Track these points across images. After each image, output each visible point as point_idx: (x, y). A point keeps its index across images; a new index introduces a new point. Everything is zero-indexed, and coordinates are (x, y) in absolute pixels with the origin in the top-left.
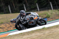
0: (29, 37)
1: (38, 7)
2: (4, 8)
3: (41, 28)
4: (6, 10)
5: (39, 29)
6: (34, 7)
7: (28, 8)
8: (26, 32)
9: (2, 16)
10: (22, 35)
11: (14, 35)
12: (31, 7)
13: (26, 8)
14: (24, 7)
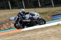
0: (43, 33)
1: (53, 3)
2: (18, 3)
3: (56, 24)
4: (19, 5)
5: (54, 25)
6: (49, 3)
7: (43, 4)
8: (40, 28)
9: (15, 11)
10: (36, 30)
11: (27, 30)
12: (45, 3)
13: (40, 4)
14: (38, 2)
